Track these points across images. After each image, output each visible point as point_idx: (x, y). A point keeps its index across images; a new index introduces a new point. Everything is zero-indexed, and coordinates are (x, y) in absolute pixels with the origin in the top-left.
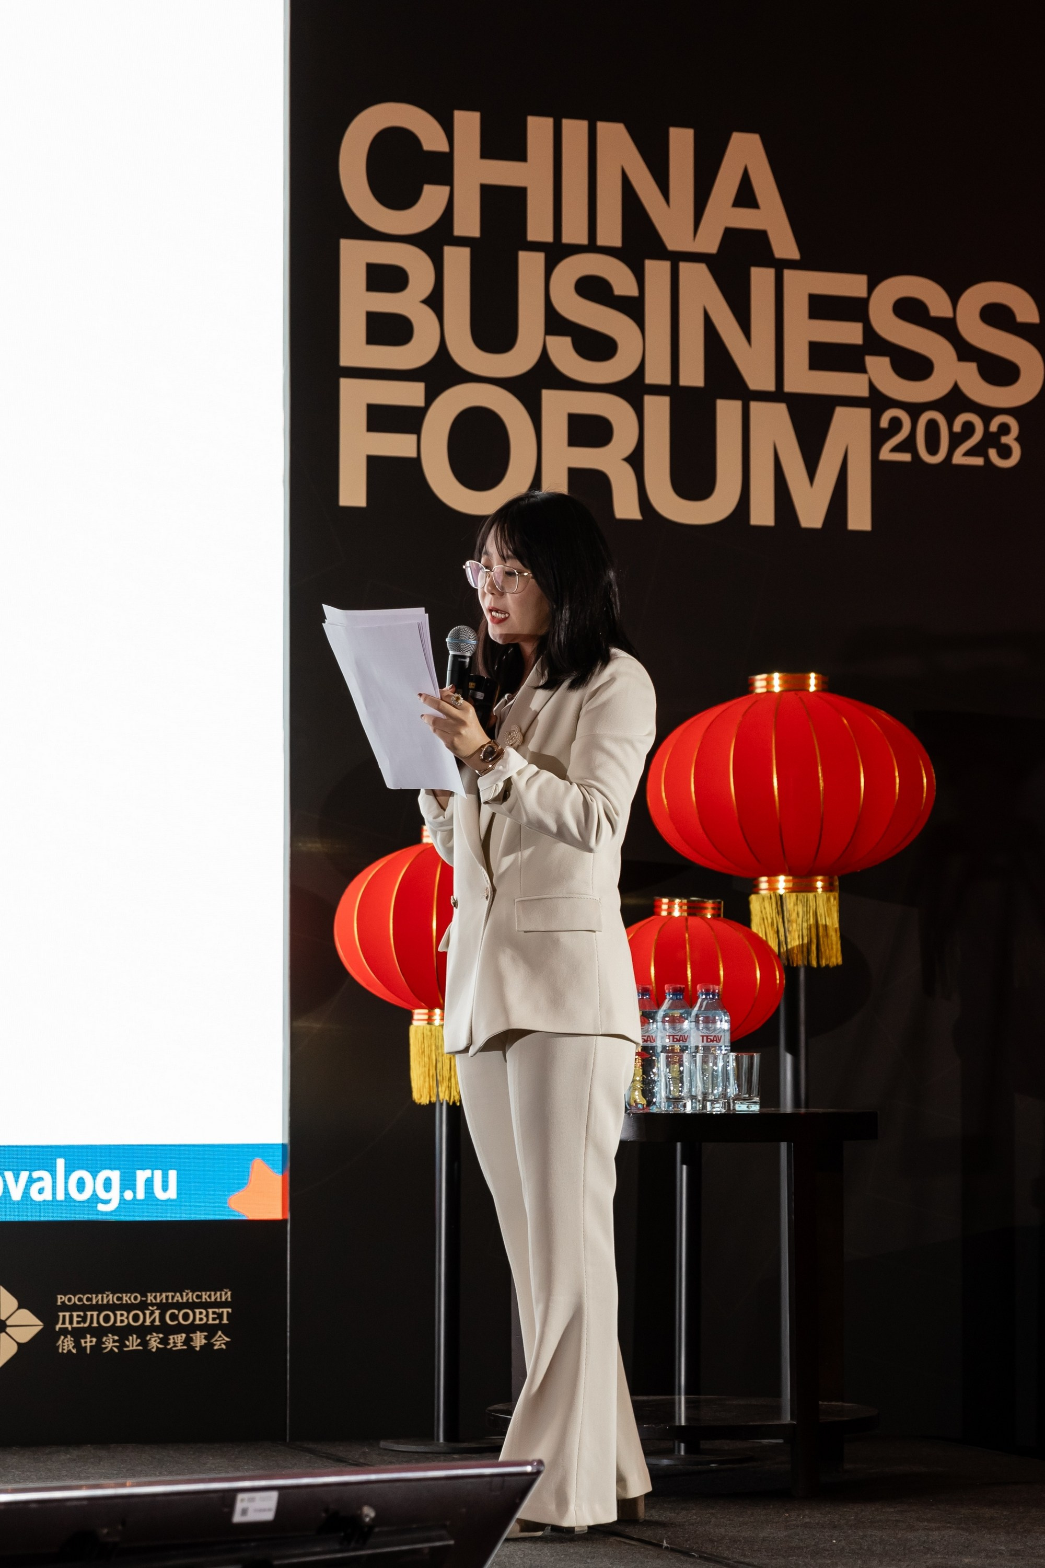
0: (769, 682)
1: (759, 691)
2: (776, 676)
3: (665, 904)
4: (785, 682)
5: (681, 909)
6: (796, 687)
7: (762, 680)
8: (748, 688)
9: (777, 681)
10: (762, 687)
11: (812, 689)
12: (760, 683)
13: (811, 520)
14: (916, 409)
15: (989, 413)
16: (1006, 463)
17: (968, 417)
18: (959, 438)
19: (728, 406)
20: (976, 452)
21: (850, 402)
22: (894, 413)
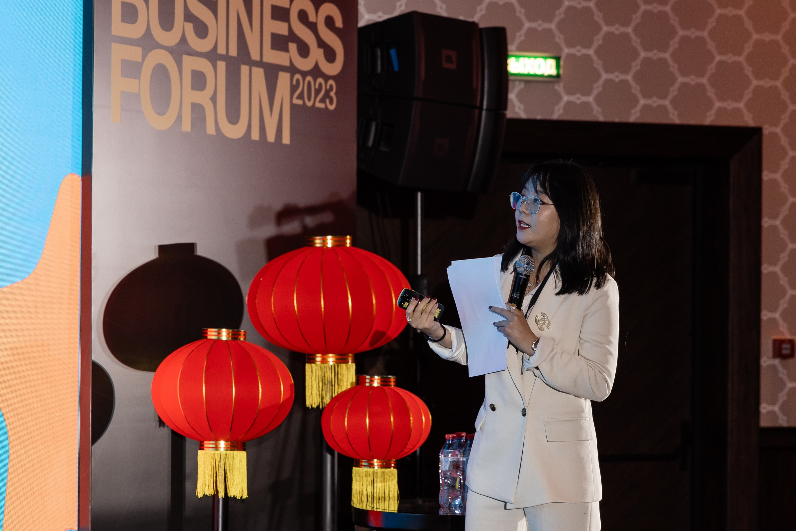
0: (324, 242)
1: (318, 245)
2: (329, 237)
3: (368, 379)
4: (334, 241)
5: (378, 383)
6: (339, 245)
7: (319, 239)
8: (312, 243)
9: (330, 241)
10: (320, 243)
11: (348, 245)
12: (318, 242)
13: (271, 137)
14: (304, 74)
15: (327, 78)
16: (332, 107)
17: (320, 80)
18: (318, 92)
19: (245, 69)
20: (322, 101)
21: (284, 69)
22: (298, 76)
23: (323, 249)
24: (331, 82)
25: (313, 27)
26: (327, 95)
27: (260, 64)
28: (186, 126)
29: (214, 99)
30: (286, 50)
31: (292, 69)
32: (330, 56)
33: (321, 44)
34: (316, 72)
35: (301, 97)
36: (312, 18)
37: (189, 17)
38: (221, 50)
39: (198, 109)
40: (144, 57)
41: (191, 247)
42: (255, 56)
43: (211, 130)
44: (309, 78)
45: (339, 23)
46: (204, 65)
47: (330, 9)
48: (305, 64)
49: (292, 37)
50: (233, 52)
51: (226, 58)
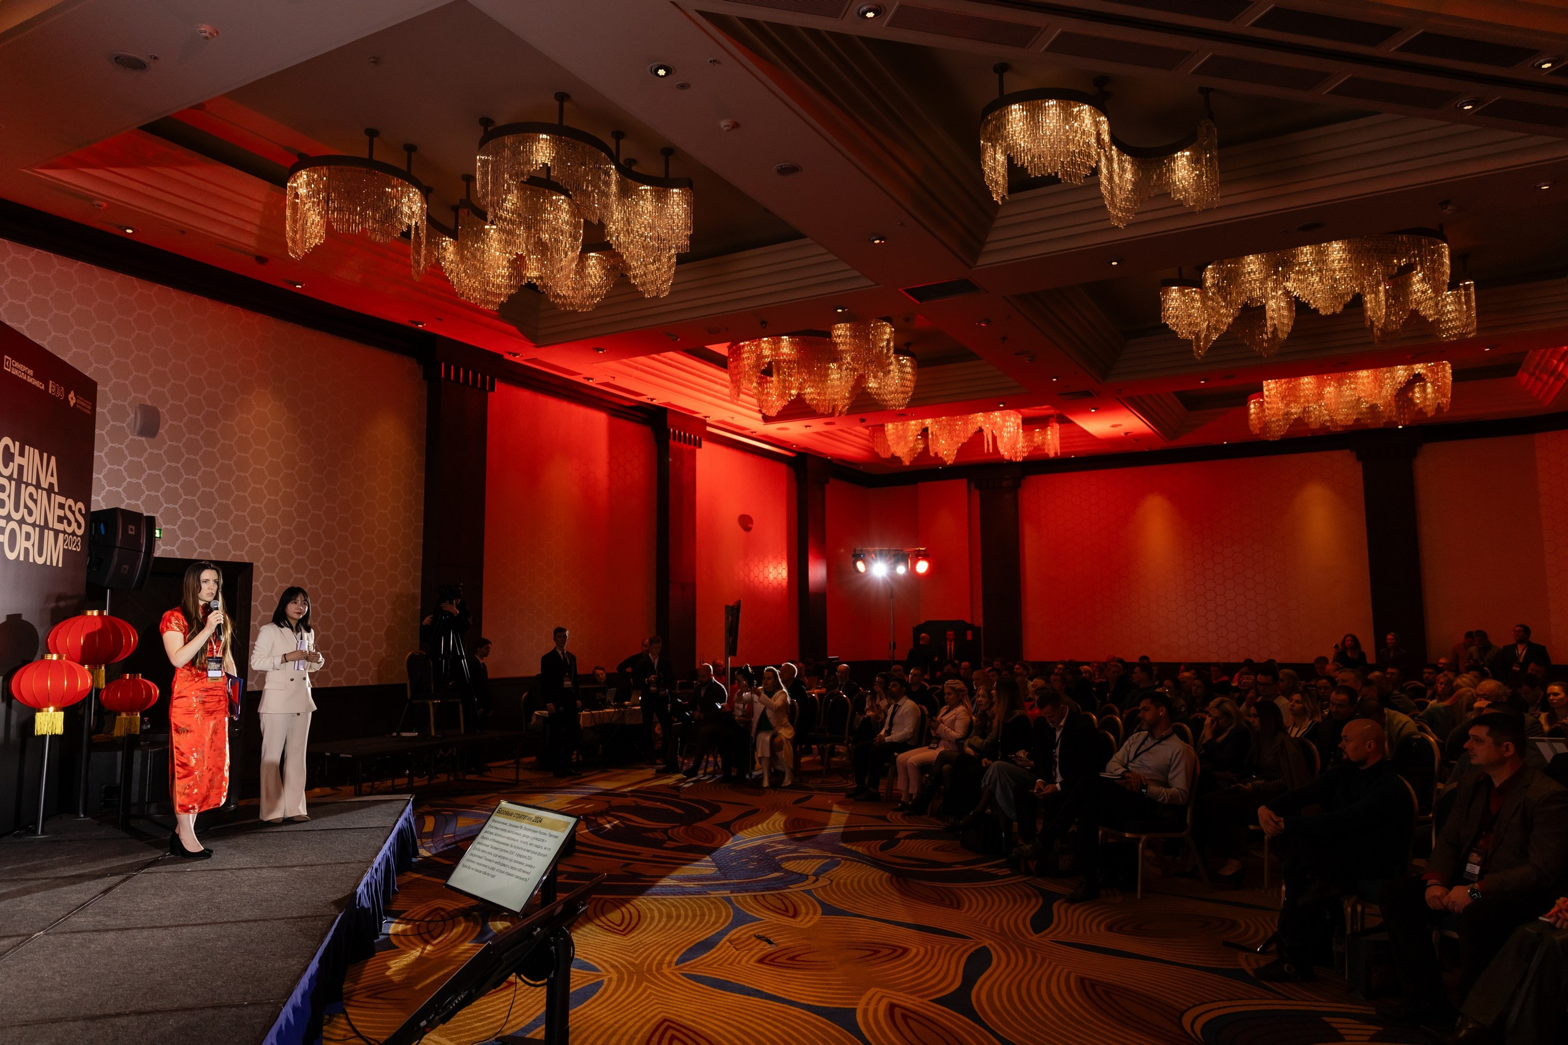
0: (91, 613)
2: (93, 611)
4: (98, 613)
8: (82, 614)
9: (95, 613)
12: (87, 613)
13: (54, 564)
14: (69, 534)
15: (77, 536)
16: (78, 550)
17: (75, 537)
18: (74, 543)
19: (46, 531)
20: (75, 547)
21: (61, 532)
22: (66, 535)
23: (93, 616)
24: (79, 538)
25: (73, 513)
26: (77, 545)
27: (52, 529)
28: (22, 558)
29: (33, 545)
30: (63, 523)
31: (64, 532)
32: (79, 526)
33: (76, 521)
34: (73, 534)
35: (67, 545)
36: (73, 509)
37: (26, 506)
38: (38, 523)
39: (27, 550)
40: (7, 524)
41: (20, 615)
42: (51, 526)
43: (31, 560)
44: (71, 536)
45: (83, 512)
46: (30, 529)
47: (80, 505)
48: (69, 530)
49: (66, 517)
50: (42, 524)
51: (39, 526)
